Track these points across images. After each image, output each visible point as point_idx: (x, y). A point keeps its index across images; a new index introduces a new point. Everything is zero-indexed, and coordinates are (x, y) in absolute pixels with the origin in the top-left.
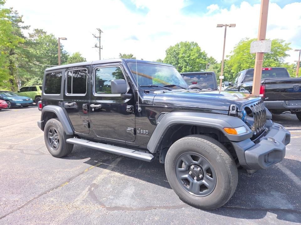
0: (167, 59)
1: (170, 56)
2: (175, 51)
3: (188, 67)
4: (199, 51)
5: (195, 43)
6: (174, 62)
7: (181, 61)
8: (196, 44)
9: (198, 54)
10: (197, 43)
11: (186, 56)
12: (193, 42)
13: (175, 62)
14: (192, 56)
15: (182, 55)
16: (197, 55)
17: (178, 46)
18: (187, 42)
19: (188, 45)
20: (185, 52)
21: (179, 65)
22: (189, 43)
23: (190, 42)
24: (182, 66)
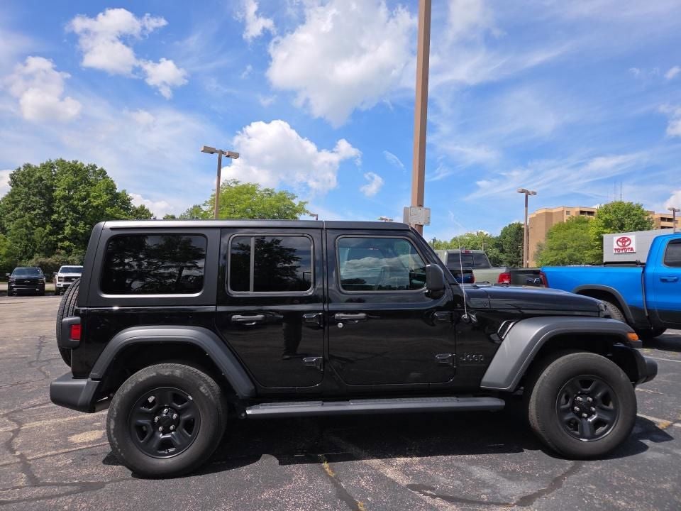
0: (16, 196)
1: (26, 190)
2: (41, 179)
3: (81, 224)
4: (110, 188)
5: (99, 167)
6: (40, 209)
7: (60, 207)
8: (103, 173)
9: (109, 196)
10: (105, 169)
11: (76, 196)
12: (94, 165)
13: (43, 208)
14: (95, 198)
15: (62, 193)
16: (105, 198)
17: (53, 167)
18: (78, 163)
19: (80, 170)
20: (72, 187)
21: (54, 216)
22: (82, 165)
23: (86, 165)
24: (65, 221)
